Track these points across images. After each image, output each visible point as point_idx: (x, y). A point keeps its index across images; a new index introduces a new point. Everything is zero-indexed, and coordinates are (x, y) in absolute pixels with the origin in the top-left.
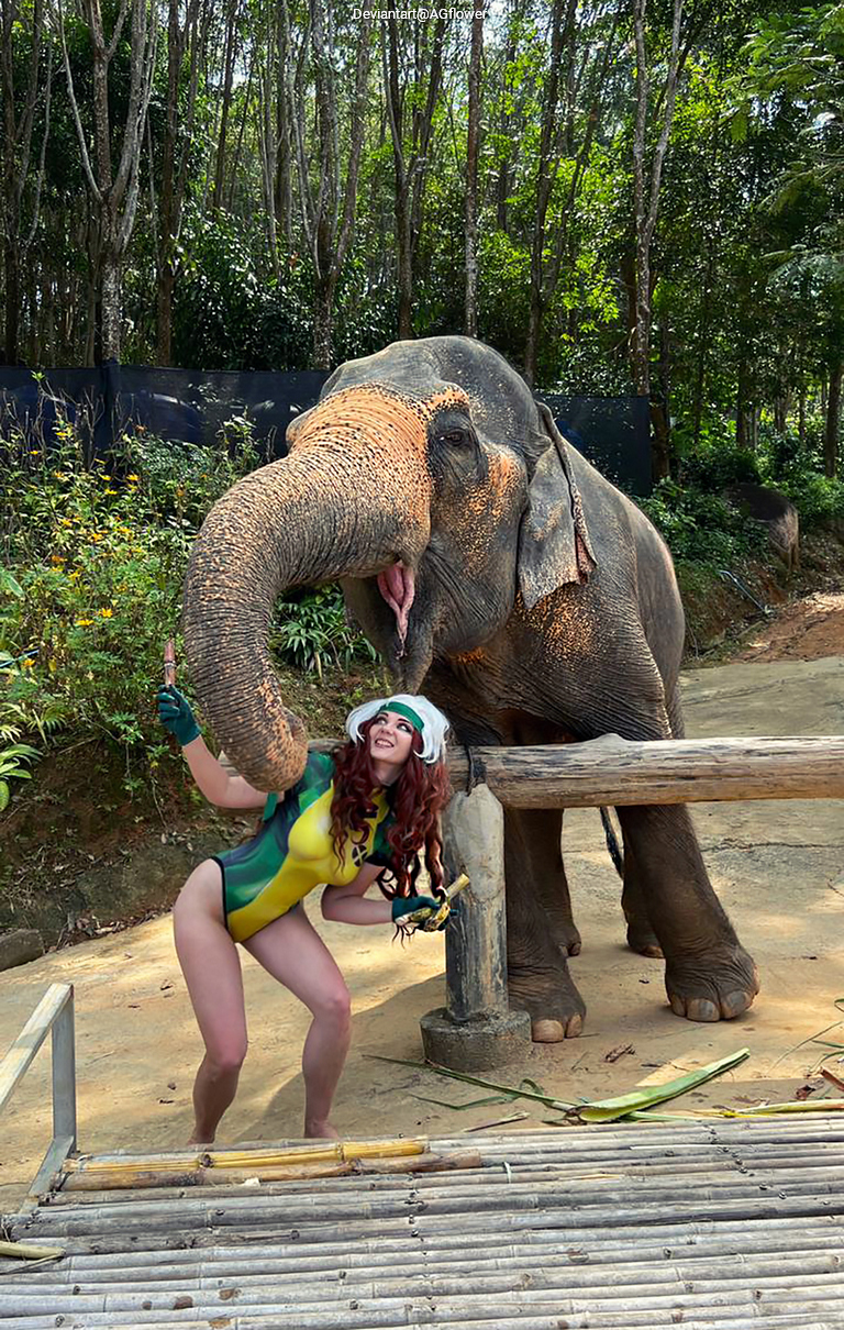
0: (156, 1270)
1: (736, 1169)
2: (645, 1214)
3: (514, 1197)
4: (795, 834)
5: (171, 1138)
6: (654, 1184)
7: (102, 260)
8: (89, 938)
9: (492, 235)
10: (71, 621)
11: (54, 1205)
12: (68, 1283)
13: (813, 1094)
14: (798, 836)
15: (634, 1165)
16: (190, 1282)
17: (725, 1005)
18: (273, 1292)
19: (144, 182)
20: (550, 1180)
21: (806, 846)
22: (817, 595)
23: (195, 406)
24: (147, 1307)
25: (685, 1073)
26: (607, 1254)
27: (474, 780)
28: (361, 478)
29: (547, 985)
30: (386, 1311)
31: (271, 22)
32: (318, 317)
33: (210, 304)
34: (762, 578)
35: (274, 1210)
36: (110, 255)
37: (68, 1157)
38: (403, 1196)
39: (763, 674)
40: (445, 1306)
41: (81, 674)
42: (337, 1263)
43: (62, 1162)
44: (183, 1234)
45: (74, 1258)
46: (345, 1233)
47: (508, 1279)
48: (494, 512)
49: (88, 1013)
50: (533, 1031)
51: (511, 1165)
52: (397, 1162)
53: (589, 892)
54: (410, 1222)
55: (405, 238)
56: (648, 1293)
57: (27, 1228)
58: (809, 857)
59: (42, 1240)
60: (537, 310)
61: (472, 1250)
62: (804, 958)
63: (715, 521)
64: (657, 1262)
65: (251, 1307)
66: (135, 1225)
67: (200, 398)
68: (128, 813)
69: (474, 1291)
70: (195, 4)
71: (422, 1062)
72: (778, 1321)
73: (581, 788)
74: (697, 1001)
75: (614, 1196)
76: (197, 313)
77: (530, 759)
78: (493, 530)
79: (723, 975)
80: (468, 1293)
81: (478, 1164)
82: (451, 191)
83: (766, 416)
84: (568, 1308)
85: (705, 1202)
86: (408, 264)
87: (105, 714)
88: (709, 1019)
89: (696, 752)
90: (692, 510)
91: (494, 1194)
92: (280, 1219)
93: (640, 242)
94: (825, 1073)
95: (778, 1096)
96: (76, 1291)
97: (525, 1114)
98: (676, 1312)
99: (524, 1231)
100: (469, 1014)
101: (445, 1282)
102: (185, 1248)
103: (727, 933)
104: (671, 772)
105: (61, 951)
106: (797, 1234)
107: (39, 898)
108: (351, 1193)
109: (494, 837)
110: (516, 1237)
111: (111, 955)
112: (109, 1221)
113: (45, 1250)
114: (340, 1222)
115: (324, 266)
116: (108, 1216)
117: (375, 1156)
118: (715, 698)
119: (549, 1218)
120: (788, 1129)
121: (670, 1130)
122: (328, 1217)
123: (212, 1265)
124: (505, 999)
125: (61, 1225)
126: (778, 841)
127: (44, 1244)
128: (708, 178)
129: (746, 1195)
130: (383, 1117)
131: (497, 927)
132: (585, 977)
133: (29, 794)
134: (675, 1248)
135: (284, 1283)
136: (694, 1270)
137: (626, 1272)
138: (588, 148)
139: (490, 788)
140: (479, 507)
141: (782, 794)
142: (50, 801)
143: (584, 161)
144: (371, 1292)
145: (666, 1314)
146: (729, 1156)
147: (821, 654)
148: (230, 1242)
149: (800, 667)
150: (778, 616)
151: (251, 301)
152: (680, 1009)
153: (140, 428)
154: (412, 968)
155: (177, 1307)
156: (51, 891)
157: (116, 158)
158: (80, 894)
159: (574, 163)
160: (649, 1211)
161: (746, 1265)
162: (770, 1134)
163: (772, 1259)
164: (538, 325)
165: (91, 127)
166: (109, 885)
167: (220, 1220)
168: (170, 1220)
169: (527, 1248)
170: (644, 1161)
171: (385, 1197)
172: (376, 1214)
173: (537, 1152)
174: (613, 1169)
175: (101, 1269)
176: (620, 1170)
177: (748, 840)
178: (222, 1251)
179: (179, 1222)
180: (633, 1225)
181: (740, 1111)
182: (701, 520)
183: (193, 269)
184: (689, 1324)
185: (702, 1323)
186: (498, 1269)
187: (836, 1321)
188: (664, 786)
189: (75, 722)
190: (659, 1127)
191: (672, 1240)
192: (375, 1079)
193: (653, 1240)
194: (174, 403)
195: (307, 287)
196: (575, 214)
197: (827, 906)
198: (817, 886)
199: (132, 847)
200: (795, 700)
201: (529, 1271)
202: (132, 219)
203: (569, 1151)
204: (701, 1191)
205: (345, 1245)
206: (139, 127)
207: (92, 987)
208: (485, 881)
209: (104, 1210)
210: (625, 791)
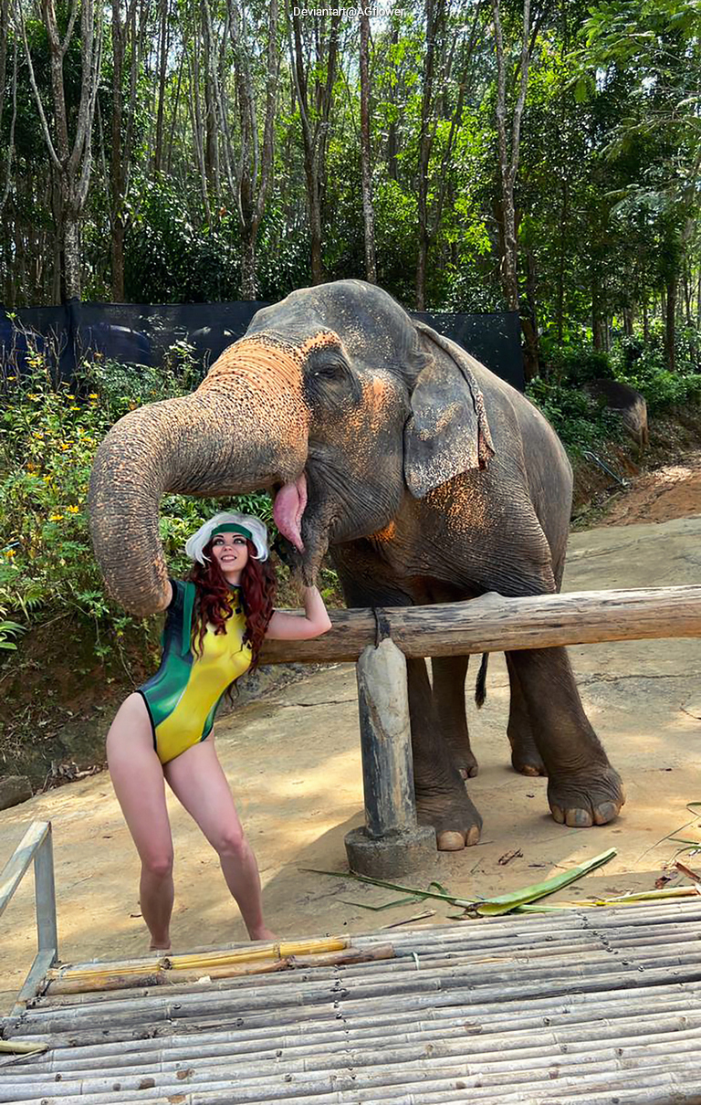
0: (124, 1058)
1: (603, 949)
2: (528, 990)
3: (420, 981)
4: (652, 667)
5: (139, 947)
6: (536, 964)
7: (64, 218)
8: (70, 781)
9: (384, 184)
10: (46, 517)
11: (39, 1007)
12: (51, 1072)
13: (669, 883)
14: (654, 669)
15: (519, 949)
16: (153, 1066)
17: (597, 813)
18: (221, 1071)
19: (96, 151)
20: (451, 966)
21: (662, 677)
22: (665, 469)
23: (145, 334)
24: (117, 1088)
25: (564, 870)
26: (497, 1025)
27: (380, 635)
28: (240, 416)
29: (449, 803)
30: (314, 1081)
31: (197, 18)
32: (244, 258)
33: (155, 249)
34: (619, 457)
35: (222, 1002)
36: (70, 213)
37: (51, 967)
38: (329, 986)
39: (623, 536)
40: (363, 1075)
41: (55, 561)
42: (273, 1044)
43: (46, 971)
44: (147, 1026)
45: (56, 1051)
46: (281, 1019)
47: (416, 1050)
48: (373, 426)
49: (69, 845)
50: (438, 842)
51: (419, 954)
52: (323, 957)
53: (484, 723)
54: (335, 1007)
55: (313, 190)
56: (531, 1055)
57: (17, 1028)
58: (663, 686)
59: (29, 1037)
60: (424, 244)
61: (386, 1027)
62: (662, 770)
63: (578, 411)
64: (538, 1029)
65: (203, 1084)
66: (106, 1021)
67: (149, 327)
68: (101, 676)
69: (388, 1061)
70: (134, 5)
71: (347, 872)
72: (637, 1073)
73: (470, 638)
74: (574, 811)
75: (503, 976)
76: (144, 257)
77: (426, 616)
78: (374, 440)
79: (596, 789)
80: (383, 1064)
81: (392, 956)
82: (349, 150)
83: (617, 323)
84: (464, 1072)
85: (578, 977)
86: (317, 211)
87: (77, 593)
88: (584, 825)
89: (562, 604)
90: (558, 402)
91: (405, 980)
92: (228, 1010)
93: (505, 186)
94: (678, 865)
95: (640, 886)
96: (58, 1079)
97: (432, 912)
98: (553, 1070)
99: (429, 1009)
100: (384, 831)
101: (363, 1055)
102: (149, 1037)
103: (598, 754)
104: (542, 622)
105: (46, 793)
106: (652, 1000)
107: (27, 749)
108: (287, 985)
109: (399, 683)
110: (421, 1015)
111: (88, 795)
112: (85, 1018)
113: (32, 1046)
114: (277, 1010)
115: (248, 215)
116: (84, 1014)
117: (306, 953)
118: (584, 557)
119: (450, 997)
120: (646, 913)
121: (550, 919)
122: (267, 1006)
123: (170, 1051)
124: (414, 817)
125: (45, 1023)
126: (638, 673)
127: (30, 1040)
128: (559, 133)
129: (611, 970)
130: (315, 920)
131: (404, 758)
132: (483, 795)
133: (16, 663)
134: (553, 1017)
135: (231, 1063)
136: (568, 1034)
137: (512, 1039)
138: (460, 111)
139: (394, 642)
140: (357, 424)
141: (635, 636)
142: (33, 667)
143: (457, 121)
144: (302, 1066)
145: (545, 1072)
146: (598, 938)
147: (670, 517)
148: (186, 1031)
149: (653, 528)
150: (633, 487)
151: (189, 245)
152: (560, 818)
153: (98, 355)
154: (339, 794)
155: (142, 1087)
156: (37, 743)
157: (72, 134)
158: (61, 744)
159: (450, 123)
160: (531, 987)
161: (611, 1028)
162: (631, 918)
163: (632, 1022)
164: (426, 257)
165: (50, 109)
166: (86, 735)
167: (178, 1013)
168: (136, 1015)
169: (431, 1023)
170: (528, 946)
171: (314, 987)
172: (307, 1001)
173: (441, 943)
174: (503, 954)
175: (78, 1059)
176: (508, 954)
177: (614, 674)
178: (179, 1039)
179: (143, 1017)
180: (518, 999)
181: (609, 900)
182: (566, 411)
183: (140, 222)
184: (564, 1079)
185: (574, 1077)
186: (407, 1042)
187: (683, 1070)
188: (537, 634)
189: (52, 600)
190: (542, 917)
191: (550, 1011)
192: (309, 889)
193: (533, 1012)
194: (127, 332)
195: (235, 232)
196: (453, 165)
197: (680, 725)
198: (671, 709)
199: (106, 703)
200: (649, 556)
201: (432, 1043)
202: (87, 182)
203: (467, 940)
204: (574, 969)
205: (281, 1029)
206: (90, 108)
207: (72, 822)
208: (392, 719)
209: (80, 1010)
210: (504, 639)
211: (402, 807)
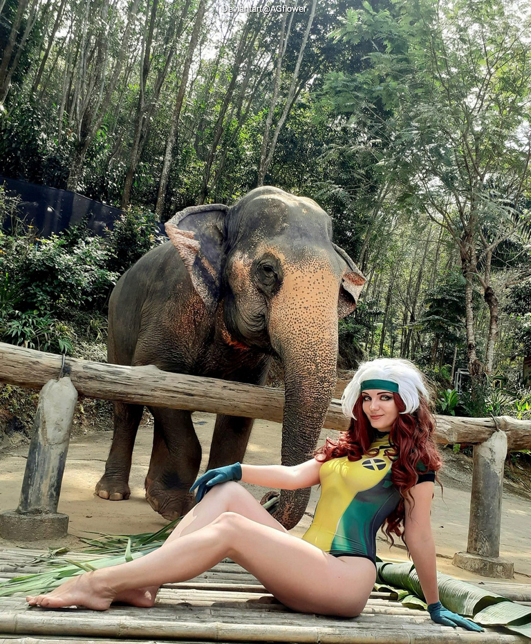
27: (62, 374)
86: (137, 152)
93: (261, 169)
100: (29, 509)
104: (180, 390)
139: (72, 381)
188: (175, 397)
208: (56, 433)
210: (152, 396)
211: (48, 495)
